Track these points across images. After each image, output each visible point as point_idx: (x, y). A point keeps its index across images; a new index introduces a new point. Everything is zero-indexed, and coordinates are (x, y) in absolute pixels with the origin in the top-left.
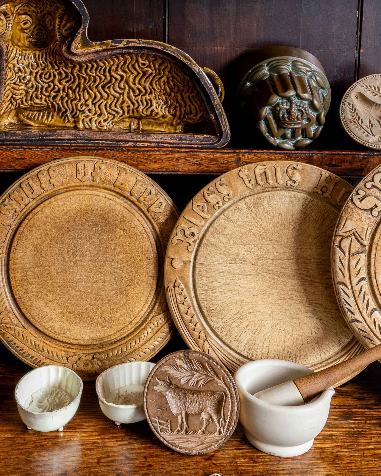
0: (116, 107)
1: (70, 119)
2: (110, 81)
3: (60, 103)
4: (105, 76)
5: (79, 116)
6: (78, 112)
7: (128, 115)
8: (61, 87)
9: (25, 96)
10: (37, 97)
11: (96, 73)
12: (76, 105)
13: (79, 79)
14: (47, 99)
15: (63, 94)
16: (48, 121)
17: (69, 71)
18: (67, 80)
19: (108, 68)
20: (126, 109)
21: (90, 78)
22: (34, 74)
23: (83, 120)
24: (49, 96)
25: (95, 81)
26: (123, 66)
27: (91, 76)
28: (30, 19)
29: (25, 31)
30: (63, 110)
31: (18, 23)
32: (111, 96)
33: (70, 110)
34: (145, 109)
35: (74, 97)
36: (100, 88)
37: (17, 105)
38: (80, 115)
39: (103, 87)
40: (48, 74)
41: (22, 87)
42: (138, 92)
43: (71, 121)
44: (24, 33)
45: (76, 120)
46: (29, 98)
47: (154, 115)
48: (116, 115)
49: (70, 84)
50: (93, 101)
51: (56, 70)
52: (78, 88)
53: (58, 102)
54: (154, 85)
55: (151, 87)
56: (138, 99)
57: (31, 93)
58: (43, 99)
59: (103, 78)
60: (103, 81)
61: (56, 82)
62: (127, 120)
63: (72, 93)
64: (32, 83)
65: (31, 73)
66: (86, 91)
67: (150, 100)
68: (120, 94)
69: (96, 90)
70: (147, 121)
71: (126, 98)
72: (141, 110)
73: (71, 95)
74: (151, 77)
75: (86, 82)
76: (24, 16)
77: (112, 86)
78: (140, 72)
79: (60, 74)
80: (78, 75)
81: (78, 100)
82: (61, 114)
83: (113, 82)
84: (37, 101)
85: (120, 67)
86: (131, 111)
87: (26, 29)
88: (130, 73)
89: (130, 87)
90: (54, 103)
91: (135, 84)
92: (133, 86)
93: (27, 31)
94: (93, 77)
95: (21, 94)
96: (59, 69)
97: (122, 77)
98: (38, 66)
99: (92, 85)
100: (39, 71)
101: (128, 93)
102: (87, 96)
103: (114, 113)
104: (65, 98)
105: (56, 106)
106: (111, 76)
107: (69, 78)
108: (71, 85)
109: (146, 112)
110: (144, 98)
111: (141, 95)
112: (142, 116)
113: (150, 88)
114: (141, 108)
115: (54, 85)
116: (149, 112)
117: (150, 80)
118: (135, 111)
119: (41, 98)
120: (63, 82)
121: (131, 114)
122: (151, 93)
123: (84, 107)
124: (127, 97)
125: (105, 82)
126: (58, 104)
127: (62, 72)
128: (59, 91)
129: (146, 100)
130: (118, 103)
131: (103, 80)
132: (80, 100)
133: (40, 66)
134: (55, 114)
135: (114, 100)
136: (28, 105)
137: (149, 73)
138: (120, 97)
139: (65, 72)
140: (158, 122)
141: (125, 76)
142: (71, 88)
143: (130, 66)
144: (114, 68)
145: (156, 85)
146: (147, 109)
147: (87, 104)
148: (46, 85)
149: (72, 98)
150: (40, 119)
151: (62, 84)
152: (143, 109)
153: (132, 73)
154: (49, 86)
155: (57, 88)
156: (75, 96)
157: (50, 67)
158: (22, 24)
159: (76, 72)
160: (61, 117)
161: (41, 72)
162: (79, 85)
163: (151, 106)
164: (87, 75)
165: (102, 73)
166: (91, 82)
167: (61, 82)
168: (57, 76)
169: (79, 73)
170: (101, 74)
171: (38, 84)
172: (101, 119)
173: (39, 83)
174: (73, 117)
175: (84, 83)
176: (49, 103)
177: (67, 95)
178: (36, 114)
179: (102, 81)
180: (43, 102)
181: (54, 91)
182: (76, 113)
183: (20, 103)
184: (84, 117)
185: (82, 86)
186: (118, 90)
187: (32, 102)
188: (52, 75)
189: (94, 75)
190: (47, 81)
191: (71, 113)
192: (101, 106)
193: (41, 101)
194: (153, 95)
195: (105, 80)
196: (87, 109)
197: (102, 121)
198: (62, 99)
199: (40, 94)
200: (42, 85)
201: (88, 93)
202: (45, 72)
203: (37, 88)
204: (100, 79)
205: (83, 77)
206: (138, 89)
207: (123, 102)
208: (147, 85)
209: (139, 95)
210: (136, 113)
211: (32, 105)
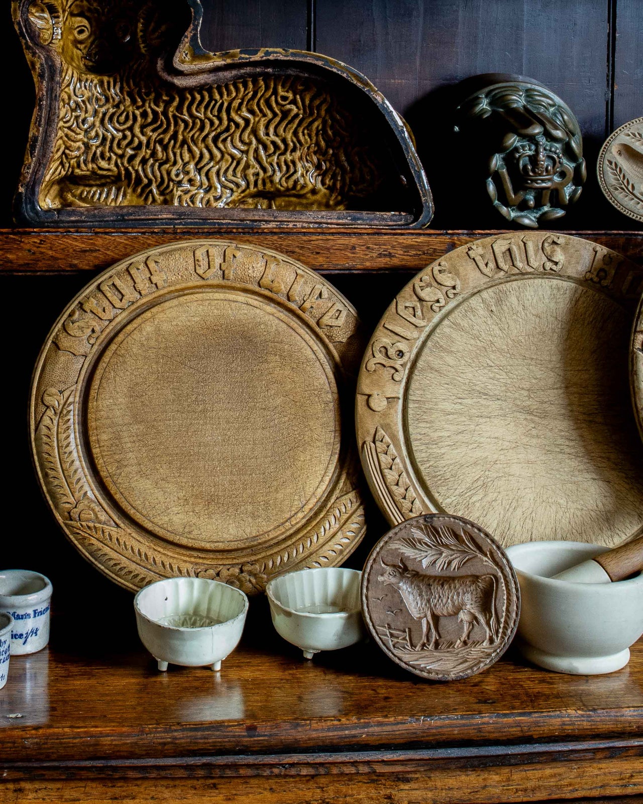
0: (234, 175)
1: (157, 197)
2: (227, 129)
3: (140, 169)
4: (220, 119)
5: (172, 190)
6: (171, 184)
7: (255, 189)
8: (144, 139)
9: (83, 153)
10: (103, 156)
11: (205, 114)
12: (169, 173)
13: (176, 124)
14: (119, 161)
15: (146, 152)
16: (116, 203)
17: (160, 110)
18: (155, 126)
19: (226, 104)
20: (252, 179)
21: (194, 123)
22: (101, 115)
23: (180, 197)
24: (121, 157)
25: (202, 129)
26: (251, 102)
27: (197, 117)
28: (88, 26)
29: (79, 46)
30: (145, 181)
31: (71, 29)
32: (227, 156)
33: (156, 181)
34: (284, 179)
35: (164, 158)
36: (210, 141)
37: (70, 170)
38: (175, 189)
39: (215, 140)
40: (124, 114)
41: (81, 137)
42: (272, 149)
43: (159, 201)
44: (78, 48)
45: (168, 197)
46: (90, 158)
47: (299, 187)
48: (235, 189)
49: (159, 135)
50: (196, 164)
51: (138, 108)
52: (172, 142)
53: (136, 168)
54: (300, 134)
55: (295, 140)
56: (273, 160)
57: (94, 148)
58: (113, 162)
59: (217, 122)
60: (216, 129)
61: (137, 130)
62: (250, 200)
63: (162, 152)
64: (97, 131)
65: (96, 112)
66: (186, 146)
67: (293, 162)
68: (242, 152)
69: (203, 145)
70: (284, 201)
71: (252, 159)
72: (278, 181)
73: (160, 155)
74: (297, 121)
75: (188, 130)
76: (79, 19)
77: (230, 138)
78: (278, 112)
79: (144, 115)
80: (174, 116)
81: (171, 163)
82: (139, 190)
83: (232, 131)
84: (104, 164)
85: (245, 103)
86: (260, 182)
87: (81, 42)
88: (260, 115)
89: (259, 141)
90: (130, 168)
91: (267, 134)
92: (265, 138)
93: (82, 47)
94: (201, 120)
95: (79, 148)
96: (143, 105)
97: (247, 121)
98: (107, 100)
99: (196, 136)
100: (108, 109)
101: (256, 150)
102: (187, 156)
103: (232, 186)
104: (149, 159)
105: (134, 175)
106: (230, 120)
107: (159, 122)
108: (162, 136)
109: (287, 182)
110: (283, 158)
111: (277, 154)
112: (278, 190)
113: (292, 141)
114: (278, 175)
115: (133, 135)
116: (291, 183)
117: (295, 126)
118: (268, 181)
119: (110, 159)
120: (148, 130)
121: (260, 187)
122: (294, 150)
123: (182, 176)
124: (254, 157)
125: (219, 130)
126: (137, 171)
127: (149, 110)
128: (139, 146)
129: (286, 162)
130: (238, 169)
131: (216, 126)
132: (175, 163)
133: (111, 100)
134: (130, 191)
135: (232, 162)
136: (88, 170)
137: (292, 114)
138: (241, 159)
139: (154, 112)
140: (304, 201)
141: (252, 121)
142: (161, 141)
143: (262, 101)
144: (236, 104)
145: (304, 135)
146: (288, 178)
147: (186, 169)
148: (120, 135)
149: (162, 159)
150: (102, 199)
151: (146, 133)
152: (281, 178)
153: (265, 115)
154: (125, 137)
155: (136, 141)
156: (167, 156)
157: (128, 102)
158: (75, 32)
159: (173, 112)
160: (140, 195)
161: (112, 111)
162: (174, 137)
163: (295, 172)
164: (191, 115)
165: (216, 114)
166: (196, 130)
167: (145, 130)
168: (139, 119)
169: (177, 114)
170: (214, 116)
171: (106, 133)
172: (210, 196)
173: (107, 130)
174: (162, 193)
175: (183, 132)
176: (122, 169)
177: (154, 154)
178: (96, 191)
179: (213, 129)
180: (112, 167)
181: (132, 146)
182: (168, 186)
183: (75, 165)
184: (182, 193)
185: (180, 137)
186: (239, 144)
187: (95, 166)
188: (131, 117)
189: (202, 116)
190: (121, 128)
191: (158, 187)
192: (210, 173)
193: (109, 164)
194: (298, 153)
195: (218, 126)
196: (187, 178)
197: (212, 199)
198: (144, 161)
199: (109, 152)
200: (112, 135)
201: (190, 151)
202: (120, 111)
203: (104, 139)
204: (212, 124)
205: (184, 121)
206: (273, 143)
207: (247, 166)
208: (289, 136)
209: (274, 153)
210: (268, 185)
211: (93, 172)
